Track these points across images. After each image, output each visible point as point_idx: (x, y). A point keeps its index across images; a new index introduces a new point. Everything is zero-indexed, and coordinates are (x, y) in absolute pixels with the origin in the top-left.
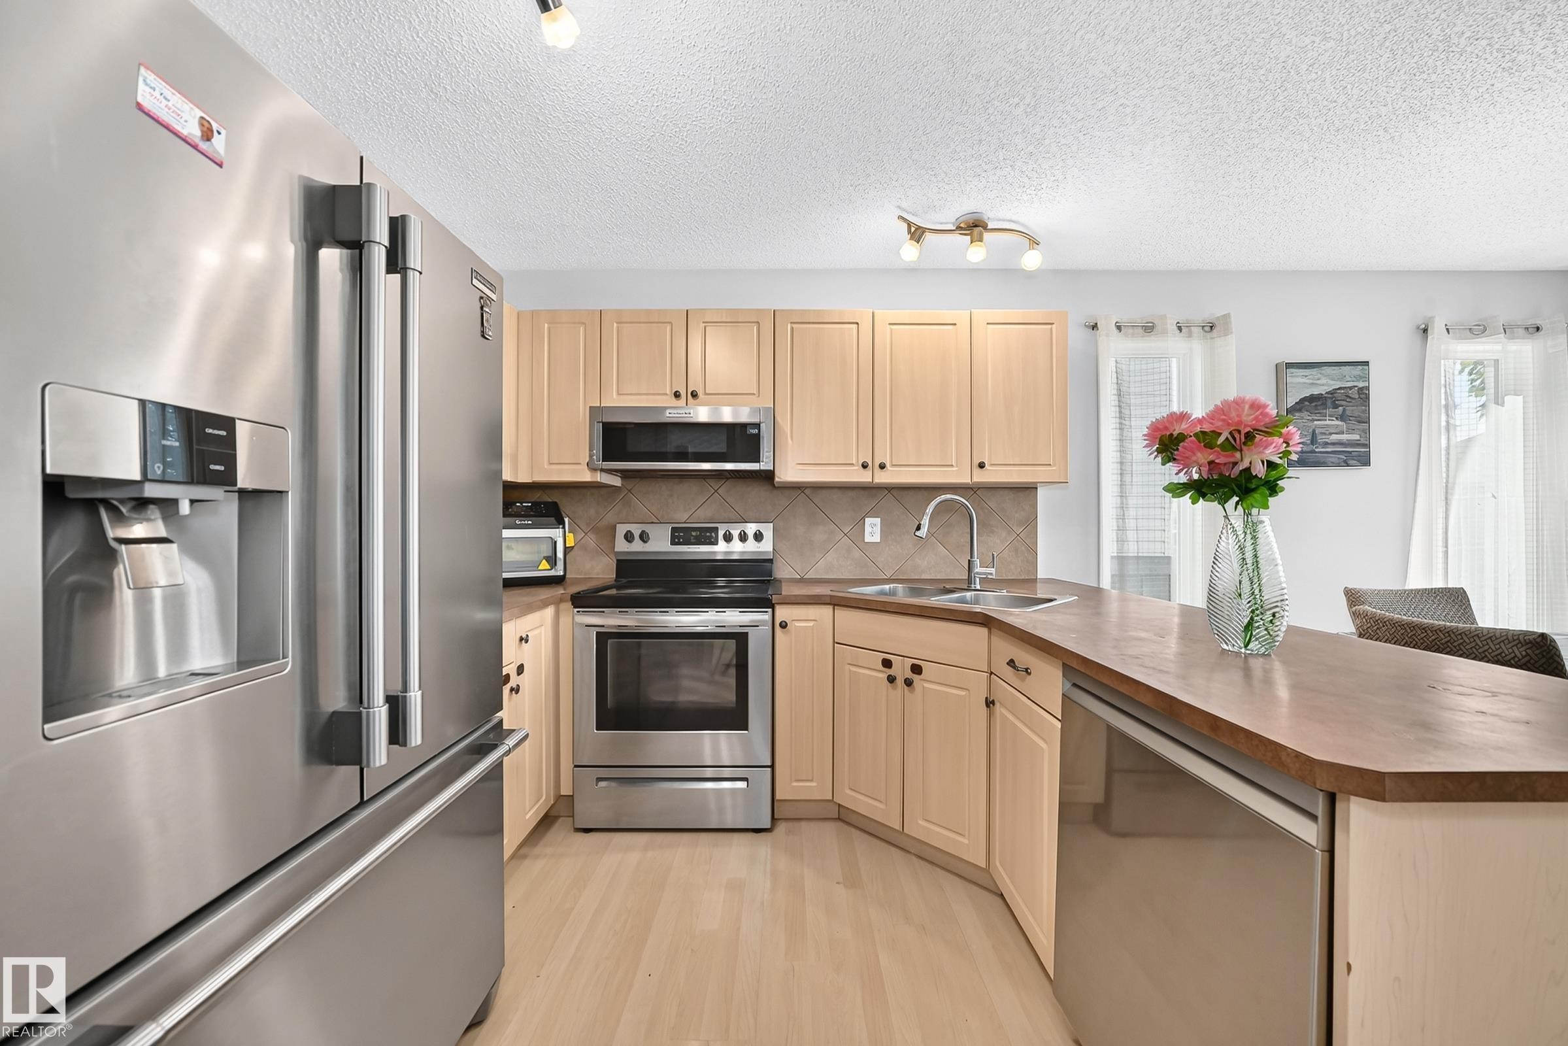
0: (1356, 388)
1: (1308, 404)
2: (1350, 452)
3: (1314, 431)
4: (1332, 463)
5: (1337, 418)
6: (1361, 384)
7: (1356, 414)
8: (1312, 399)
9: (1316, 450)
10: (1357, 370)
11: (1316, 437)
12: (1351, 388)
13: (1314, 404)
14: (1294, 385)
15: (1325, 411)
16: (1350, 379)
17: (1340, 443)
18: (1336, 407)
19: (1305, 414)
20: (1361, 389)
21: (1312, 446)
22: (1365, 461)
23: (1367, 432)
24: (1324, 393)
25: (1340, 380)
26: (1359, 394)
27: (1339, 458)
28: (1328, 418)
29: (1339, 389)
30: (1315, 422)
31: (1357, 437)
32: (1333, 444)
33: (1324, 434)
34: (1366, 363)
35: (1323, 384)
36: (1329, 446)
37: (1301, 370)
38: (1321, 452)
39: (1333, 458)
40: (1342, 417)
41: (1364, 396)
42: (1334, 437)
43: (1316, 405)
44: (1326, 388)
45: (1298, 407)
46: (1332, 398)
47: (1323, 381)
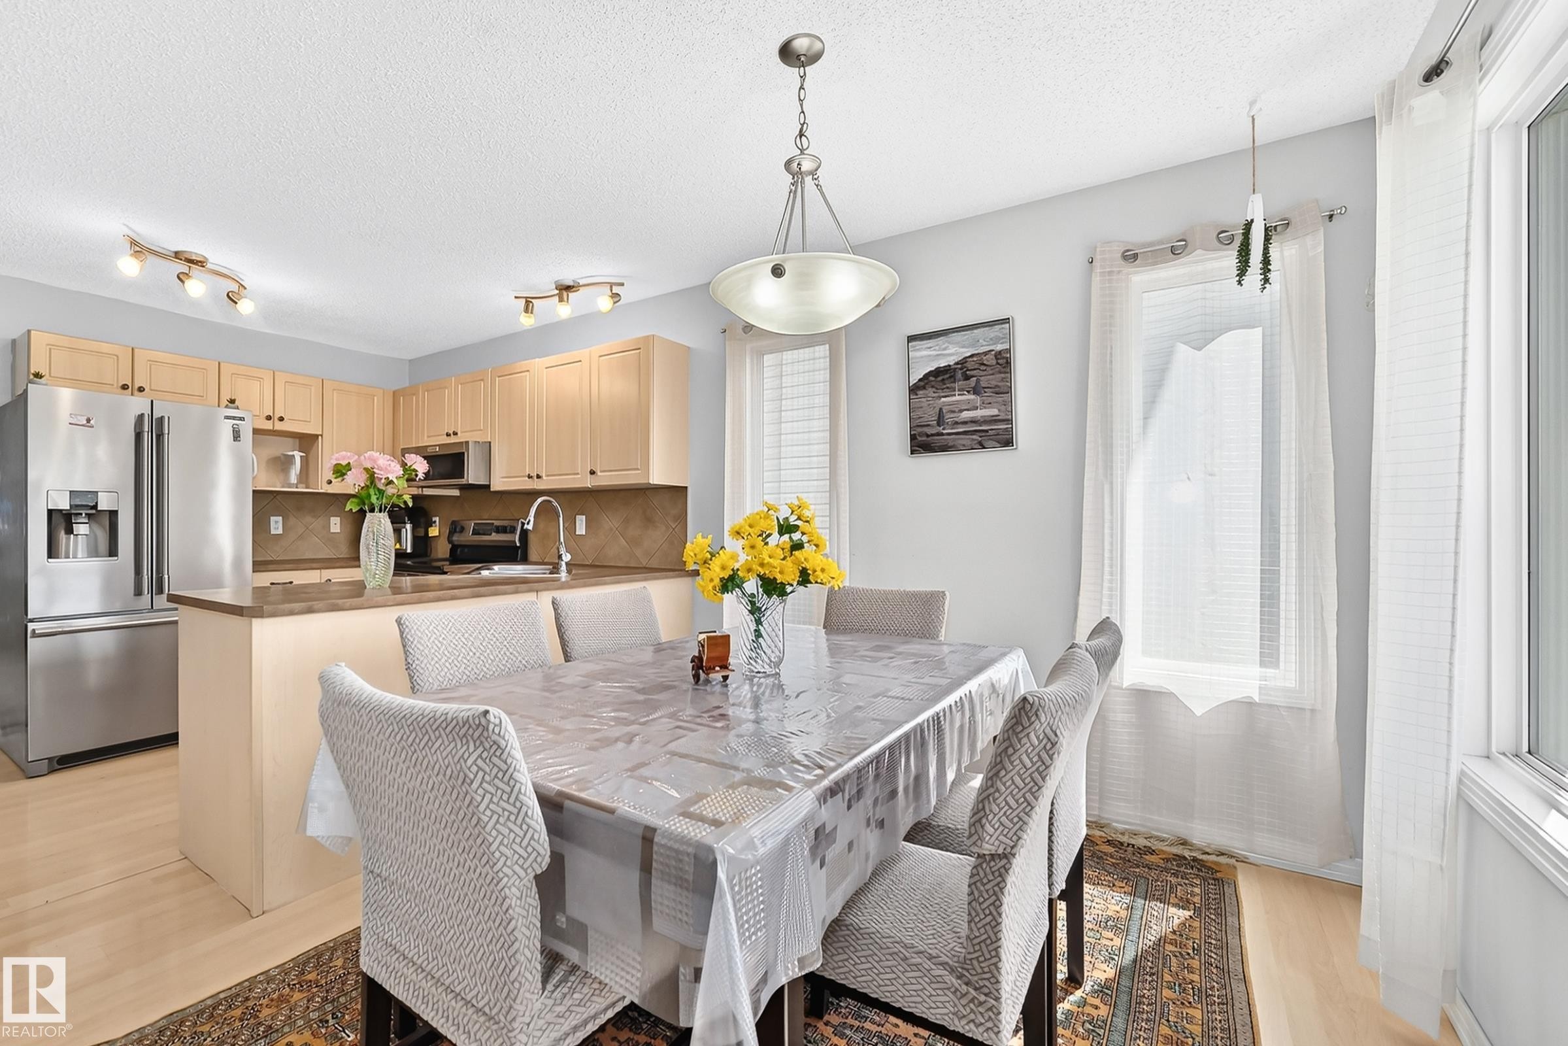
0: (993, 353)
1: (933, 379)
2: (987, 431)
3: (941, 409)
4: (964, 445)
5: (968, 392)
6: (999, 347)
7: (994, 383)
8: (937, 372)
9: (944, 432)
10: (995, 331)
11: (943, 417)
12: (986, 353)
13: (940, 378)
14: (917, 360)
15: (952, 385)
16: (985, 343)
17: (974, 421)
18: (967, 378)
19: (930, 392)
20: (998, 355)
21: (938, 428)
22: (1007, 441)
23: (1008, 405)
24: (951, 364)
25: (972, 346)
26: (997, 359)
27: (973, 440)
28: (957, 393)
29: (972, 356)
30: (943, 399)
31: (994, 412)
32: (965, 423)
33: (954, 412)
34: (1006, 321)
35: (950, 353)
36: (960, 426)
37: (925, 342)
38: (949, 434)
39: (965, 440)
40: (976, 391)
41: (1004, 362)
42: (966, 415)
43: (943, 380)
44: (952, 358)
45: (922, 384)
46: (961, 369)
47: (952, 350)
